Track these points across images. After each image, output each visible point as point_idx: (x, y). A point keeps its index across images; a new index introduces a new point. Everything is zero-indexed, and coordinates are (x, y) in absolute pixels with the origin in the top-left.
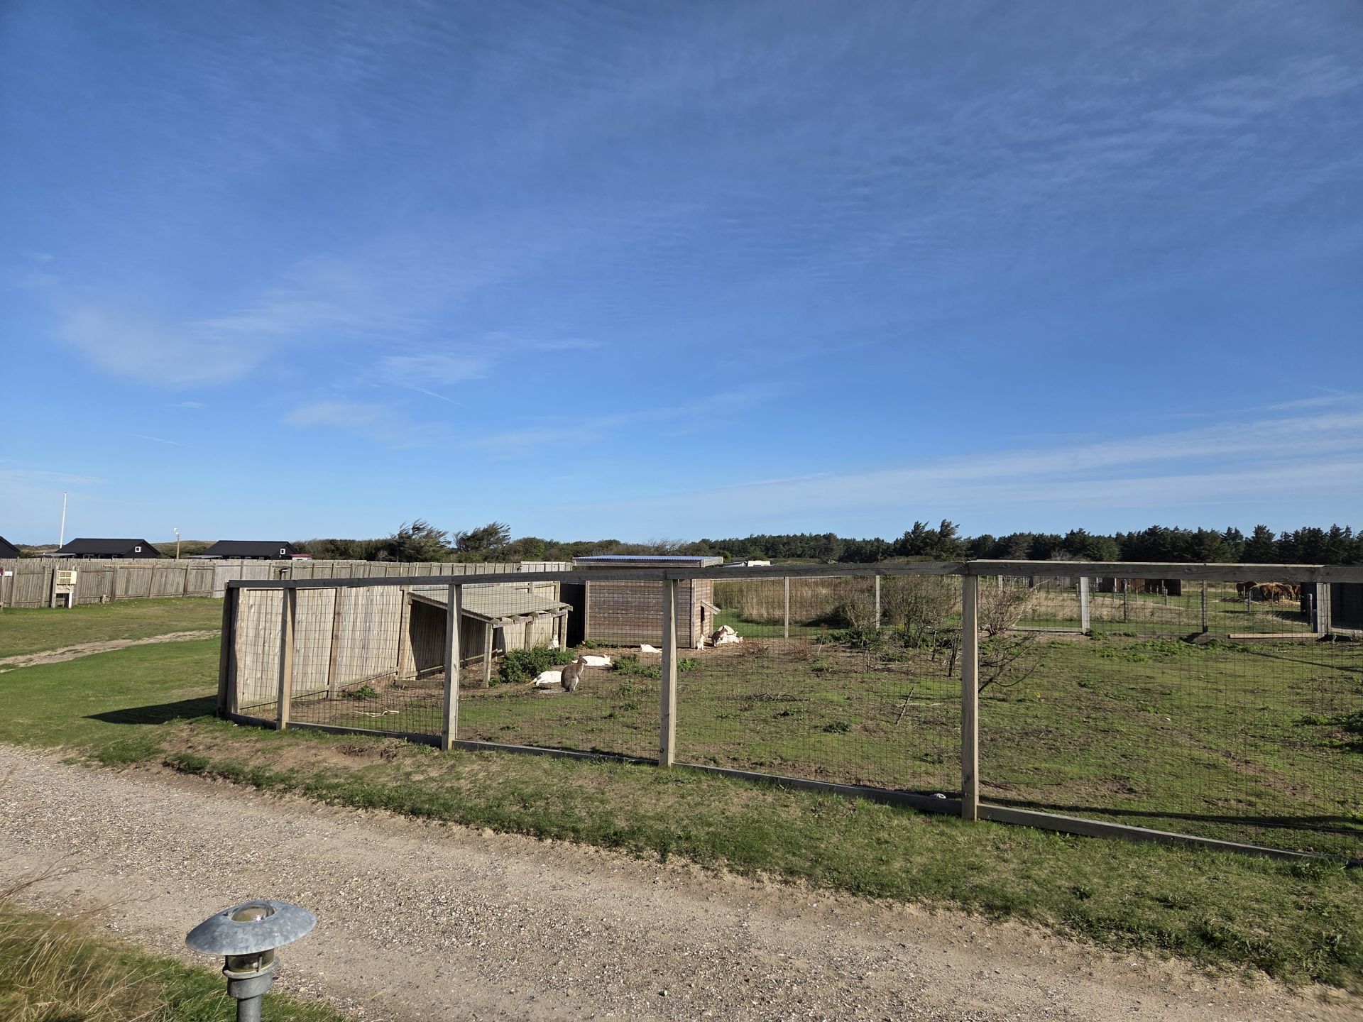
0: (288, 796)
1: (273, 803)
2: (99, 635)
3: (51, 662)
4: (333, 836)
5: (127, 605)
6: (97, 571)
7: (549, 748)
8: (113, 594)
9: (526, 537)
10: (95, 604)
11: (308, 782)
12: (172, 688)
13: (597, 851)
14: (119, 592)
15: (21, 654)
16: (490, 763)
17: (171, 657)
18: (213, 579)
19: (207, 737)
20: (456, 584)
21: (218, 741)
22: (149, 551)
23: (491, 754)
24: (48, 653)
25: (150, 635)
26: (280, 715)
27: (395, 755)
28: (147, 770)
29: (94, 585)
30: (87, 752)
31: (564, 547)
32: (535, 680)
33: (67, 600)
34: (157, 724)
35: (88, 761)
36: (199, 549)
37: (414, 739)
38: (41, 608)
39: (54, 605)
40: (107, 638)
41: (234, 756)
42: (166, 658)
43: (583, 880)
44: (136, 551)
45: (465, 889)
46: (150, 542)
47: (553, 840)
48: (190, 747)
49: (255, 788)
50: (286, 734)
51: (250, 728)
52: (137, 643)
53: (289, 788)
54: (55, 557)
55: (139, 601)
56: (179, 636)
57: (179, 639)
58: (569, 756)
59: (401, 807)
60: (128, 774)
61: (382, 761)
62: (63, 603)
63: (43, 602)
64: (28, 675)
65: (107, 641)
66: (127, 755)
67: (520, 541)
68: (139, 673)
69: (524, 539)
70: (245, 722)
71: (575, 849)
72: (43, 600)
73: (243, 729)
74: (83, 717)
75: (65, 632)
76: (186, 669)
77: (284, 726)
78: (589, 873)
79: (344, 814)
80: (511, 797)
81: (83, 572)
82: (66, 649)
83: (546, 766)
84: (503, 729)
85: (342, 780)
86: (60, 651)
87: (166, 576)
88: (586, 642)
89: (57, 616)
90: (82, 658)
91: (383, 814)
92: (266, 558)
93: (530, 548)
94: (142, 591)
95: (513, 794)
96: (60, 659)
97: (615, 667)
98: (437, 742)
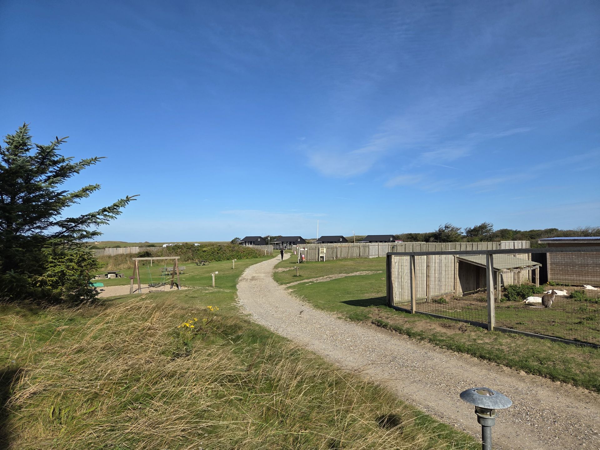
0: (423, 342)
1: (417, 344)
2: (336, 272)
3: (323, 281)
4: (446, 362)
5: (342, 260)
6: (331, 248)
7: (548, 336)
8: (337, 257)
9: (502, 229)
10: (332, 260)
11: (430, 337)
12: (364, 293)
13: (590, 393)
14: (339, 256)
15: (314, 278)
16: (516, 340)
17: (361, 281)
18: (369, 251)
19: (385, 314)
20: (490, 254)
21: (389, 316)
22: (345, 240)
23: (515, 335)
24: (321, 278)
25: (352, 272)
26: (412, 308)
27: (466, 330)
28: (367, 324)
29: (330, 253)
30: (345, 315)
31: (524, 233)
32: (525, 300)
34: (366, 307)
35: (346, 318)
36: (361, 239)
37: (473, 323)
38: (316, 262)
39: (320, 260)
40: (339, 273)
41: (397, 322)
42: (359, 281)
43: (584, 405)
44: (341, 240)
45: (518, 398)
46: (344, 236)
47: (561, 383)
48: (380, 317)
49: (408, 337)
50: (416, 316)
51: (400, 312)
52: (348, 275)
53: (422, 339)
54: (316, 243)
55: (345, 259)
56: (361, 273)
57: (361, 274)
58: (561, 341)
59: (475, 354)
60: (360, 325)
61: (460, 332)
62: (322, 260)
64: (318, 286)
66: (359, 318)
67: (499, 231)
68: (352, 287)
69: (501, 230)
70: (398, 309)
71: (576, 389)
72: (316, 259)
73: (398, 312)
74: (339, 302)
75: (325, 270)
76: (367, 286)
77: (414, 312)
78: (587, 403)
79: (448, 353)
80: (532, 358)
81: (328, 248)
82: (327, 277)
83: (549, 345)
84: (517, 324)
85: (445, 338)
86: (325, 277)
87: (353, 250)
88: (549, 282)
89: (321, 264)
90: (333, 280)
91: (466, 356)
92: (385, 242)
93: (505, 235)
94: (346, 255)
95: (533, 356)
96: (326, 280)
97: (571, 297)
98: (486, 327)
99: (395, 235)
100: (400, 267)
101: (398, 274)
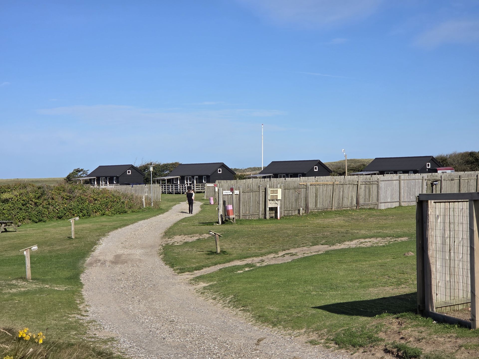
2: (305, 242)
3: (277, 262)
5: (318, 216)
6: (295, 189)
8: (307, 207)
10: (295, 215)
12: (369, 287)
14: (311, 206)
15: (255, 256)
17: (360, 260)
18: (378, 192)
19: (414, 331)
21: (424, 334)
22: (324, 170)
24: (272, 256)
25: (340, 242)
26: (474, 316)
28: (373, 355)
29: (293, 200)
30: (324, 336)
33: (276, 212)
34: (370, 317)
35: (327, 343)
36: (360, 166)
38: (260, 219)
39: (268, 217)
40: (311, 244)
41: (441, 349)
42: (357, 261)
44: (315, 170)
46: (323, 162)
48: (402, 338)
51: (448, 325)
52: (332, 248)
54: (260, 178)
55: (325, 212)
56: (361, 243)
57: (362, 245)
60: (358, 356)
62: (273, 215)
63: (261, 215)
64: (265, 273)
65: (311, 246)
66: (355, 340)
68: (341, 273)
70: (442, 320)
72: (261, 213)
73: (442, 326)
74: (312, 308)
75: (281, 239)
76: (374, 271)
81: (285, 189)
82: (284, 252)
86: (281, 254)
87: (343, 191)
89: (271, 226)
90: (298, 260)
92: (415, 172)
94: (326, 204)
96: (282, 260)
99: (438, 158)
100: (447, 225)
101: (444, 243)
